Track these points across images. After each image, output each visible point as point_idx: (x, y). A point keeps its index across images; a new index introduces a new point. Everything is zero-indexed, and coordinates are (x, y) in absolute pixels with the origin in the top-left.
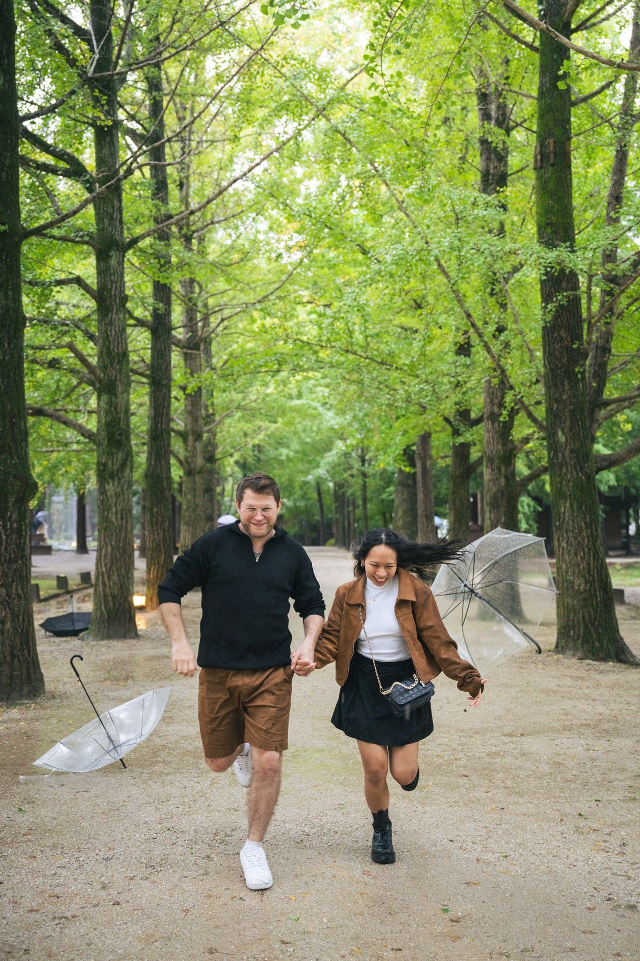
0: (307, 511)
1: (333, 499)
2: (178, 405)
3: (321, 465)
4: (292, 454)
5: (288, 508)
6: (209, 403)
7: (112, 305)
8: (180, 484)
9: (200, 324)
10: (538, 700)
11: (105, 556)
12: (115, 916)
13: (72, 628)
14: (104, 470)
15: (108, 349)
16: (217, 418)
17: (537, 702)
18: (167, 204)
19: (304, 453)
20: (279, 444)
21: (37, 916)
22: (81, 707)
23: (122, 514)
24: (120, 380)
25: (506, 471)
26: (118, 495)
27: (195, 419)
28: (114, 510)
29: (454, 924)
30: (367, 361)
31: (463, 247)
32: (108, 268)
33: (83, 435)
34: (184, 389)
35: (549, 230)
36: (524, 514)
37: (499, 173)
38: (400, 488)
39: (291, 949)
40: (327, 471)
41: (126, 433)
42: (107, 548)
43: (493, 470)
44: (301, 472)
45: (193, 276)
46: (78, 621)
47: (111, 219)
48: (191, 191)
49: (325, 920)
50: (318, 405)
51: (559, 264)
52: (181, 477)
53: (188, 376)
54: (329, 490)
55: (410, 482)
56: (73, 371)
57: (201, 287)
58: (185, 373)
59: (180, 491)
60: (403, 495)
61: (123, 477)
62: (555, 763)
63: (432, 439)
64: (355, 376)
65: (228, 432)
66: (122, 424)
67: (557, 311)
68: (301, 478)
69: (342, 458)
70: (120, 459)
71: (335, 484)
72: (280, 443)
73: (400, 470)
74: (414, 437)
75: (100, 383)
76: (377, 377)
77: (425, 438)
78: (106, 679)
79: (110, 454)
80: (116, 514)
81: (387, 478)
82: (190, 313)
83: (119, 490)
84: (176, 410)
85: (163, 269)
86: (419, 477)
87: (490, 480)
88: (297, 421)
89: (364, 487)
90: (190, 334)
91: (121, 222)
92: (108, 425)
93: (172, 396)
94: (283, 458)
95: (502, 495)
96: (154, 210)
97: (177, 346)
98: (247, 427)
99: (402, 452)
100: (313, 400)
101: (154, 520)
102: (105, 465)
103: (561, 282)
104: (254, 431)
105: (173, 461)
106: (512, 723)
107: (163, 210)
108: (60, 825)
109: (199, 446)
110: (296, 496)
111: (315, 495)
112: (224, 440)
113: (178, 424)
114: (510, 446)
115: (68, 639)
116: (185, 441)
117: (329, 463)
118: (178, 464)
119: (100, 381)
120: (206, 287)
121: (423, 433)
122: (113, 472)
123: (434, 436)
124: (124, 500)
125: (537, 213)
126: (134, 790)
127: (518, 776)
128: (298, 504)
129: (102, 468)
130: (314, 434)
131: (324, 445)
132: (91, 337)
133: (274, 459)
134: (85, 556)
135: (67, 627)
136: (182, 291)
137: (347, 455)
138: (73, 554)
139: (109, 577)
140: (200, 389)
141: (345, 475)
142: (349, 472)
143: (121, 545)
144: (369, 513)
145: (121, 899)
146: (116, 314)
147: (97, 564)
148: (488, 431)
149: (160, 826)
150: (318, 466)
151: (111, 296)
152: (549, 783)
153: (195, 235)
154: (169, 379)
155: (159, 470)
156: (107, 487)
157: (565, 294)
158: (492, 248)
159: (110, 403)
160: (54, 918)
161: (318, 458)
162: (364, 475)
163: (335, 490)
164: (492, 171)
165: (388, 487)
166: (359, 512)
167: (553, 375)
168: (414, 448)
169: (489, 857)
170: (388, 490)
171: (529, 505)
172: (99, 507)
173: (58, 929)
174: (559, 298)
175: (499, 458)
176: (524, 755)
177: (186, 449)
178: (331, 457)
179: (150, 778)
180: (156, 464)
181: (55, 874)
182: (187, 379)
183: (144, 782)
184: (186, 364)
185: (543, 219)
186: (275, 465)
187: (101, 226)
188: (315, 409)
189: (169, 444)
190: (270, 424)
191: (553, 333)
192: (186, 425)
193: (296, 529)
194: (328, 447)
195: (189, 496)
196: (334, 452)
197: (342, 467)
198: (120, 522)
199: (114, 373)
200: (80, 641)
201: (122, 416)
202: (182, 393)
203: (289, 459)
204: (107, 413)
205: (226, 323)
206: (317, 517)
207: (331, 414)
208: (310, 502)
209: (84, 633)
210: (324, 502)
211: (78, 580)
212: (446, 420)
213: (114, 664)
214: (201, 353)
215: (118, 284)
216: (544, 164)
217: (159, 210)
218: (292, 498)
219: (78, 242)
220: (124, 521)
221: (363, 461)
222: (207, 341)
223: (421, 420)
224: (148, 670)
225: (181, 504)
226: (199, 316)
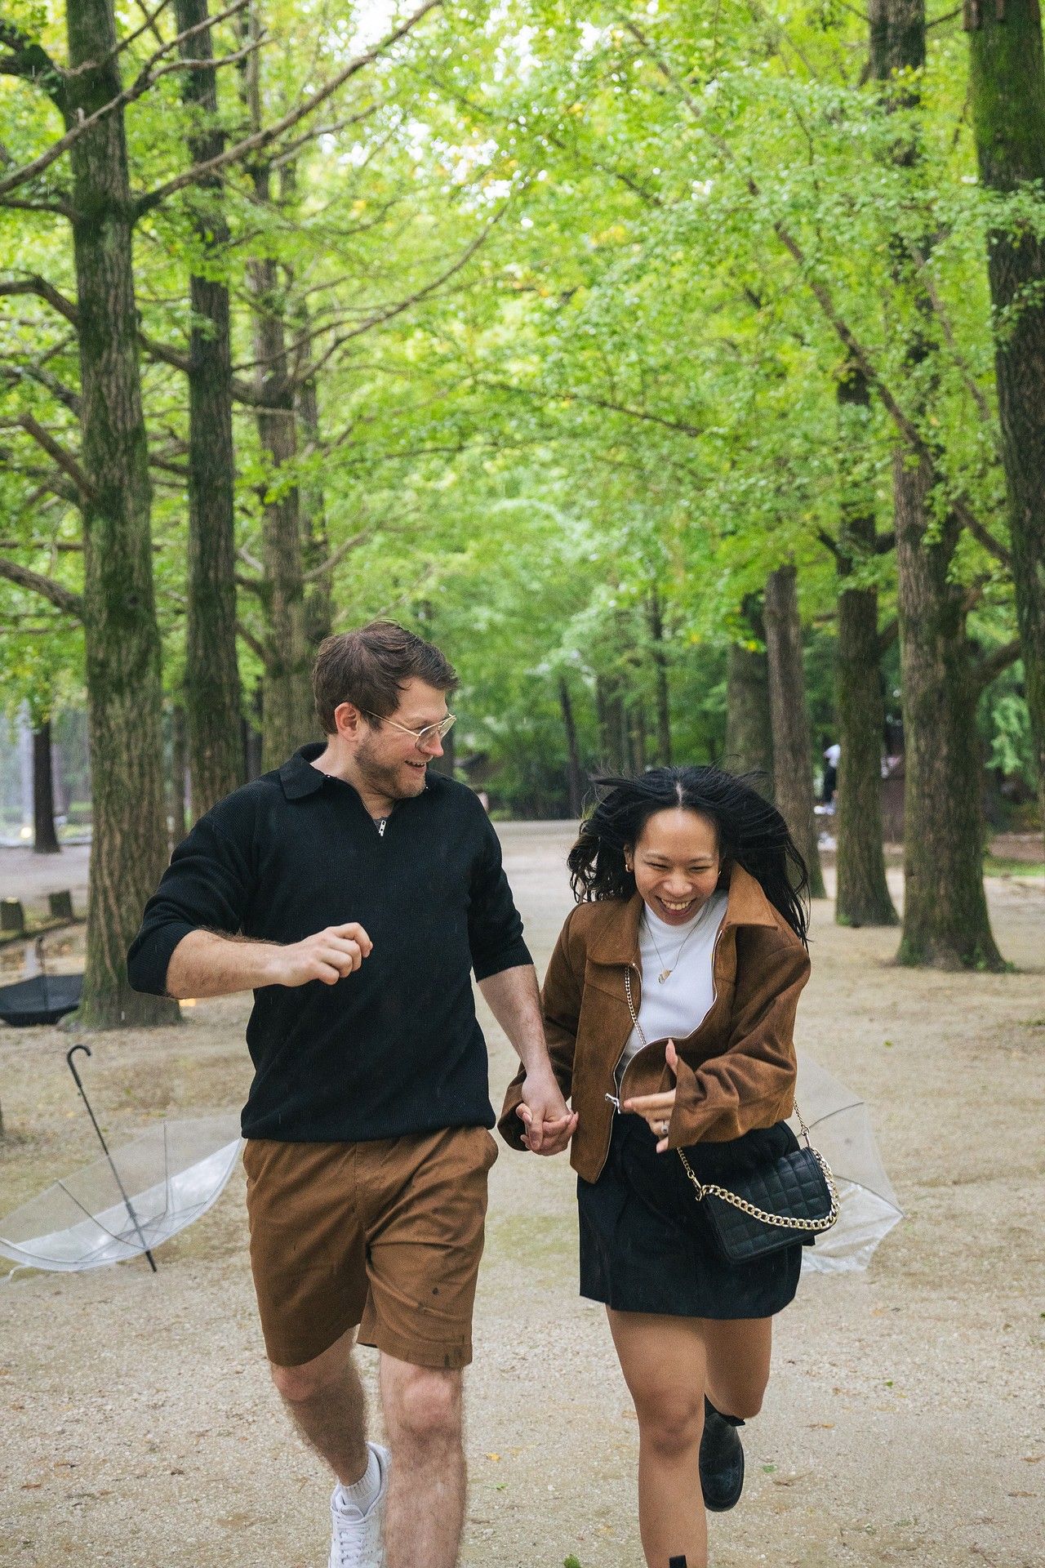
0: (540, 743)
1: (595, 712)
2: (249, 527)
3: (565, 640)
4: (499, 618)
5: (497, 738)
6: (316, 520)
7: (108, 333)
8: (259, 695)
9: (292, 356)
10: (1001, 1118)
11: (110, 854)
12: (176, 1490)
13: (42, 1008)
14: (102, 675)
15: (104, 423)
16: (334, 549)
17: (997, 1124)
18: (215, 108)
19: (528, 615)
20: (473, 596)
21: (40, 1494)
22: (78, 1157)
23: (141, 766)
24: (130, 487)
25: (946, 646)
26: (131, 726)
27: (287, 556)
28: (125, 757)
29: (780, 1488)
30: (647, 422)
31: (819, 202)
32: (99, 258)
33: (56, 603)
34: (262, 491)
35: (1000, 154)
36: (1009, 734)
37: (908, 23)
38: (736, 687)
39: (489, 1531)
40: (583, 653)
41: (145, 594)
42: (112, 837)
43: (919, 646)
44: (524, 656)
45: (273, 256)
46: (55, 994)
47: (103, 155)
48: (263, 71)
49: (550, 1488)
50: (552, 509)
51: (1020, 225)
52: (258, 678)
53: (269, 466)
54: (587, 694)
55: (760, 673)
56: (33, 473)
57: (290, 274)
58: (263, 460)
59: (258, 708)
60: (743, 702)
61: (143, 688)
62: (1012, 1229)
63: (798, 579)
64: (622, 456)
65: (358, 578)
66: (137, 580)
67: (1021, 321)
68: (521, 670)
69: (612, 623)
70: (134, 650)
71: (601, 681)
72: (473, 594)
73: (736, 647)
74: (758, 578)
75: (89, 495)
76: (670, 454)
77: (784, 578)
78: (122, 1105)
79: (115, 642)
80: (130, 765)
81: (711, 665)
82: (270, 331)
83: (133, 715)
84: (245, 536)
85: (212, 252)
86: (774, 663)
87: (913, 668)
88: (507, 547)
89: (663, 686)
90: (270, 374)
91: (123, 161)
92: (109, 580)
93: (236, 504)
94: (482, 626)
95: (941, 697)
96: (189, 123)
97: (243, 400)
98: (397, 565)
99: (738, 609)
100: (542, 499)
101: (207, 774)
102: (104, 665)
103: (1030, 258)
104: (416, 573)
105: (241, 645)
106: (939, 1162)
107: (207, 123)
108: (63, 1357)
109: (296, 612)
110: (514, 710)
111: (556, 707)
112: (351, 596)
113: (248, 566)
114: (952, 594)
115: (37, 1030)
116: (267, 602)
117: (581, 635)
118: (251, 651)
119: (89, 492)
120: (302, 269)
121: (776, 568)
122: (120, 680)
123: (802, 575)
124: (145, 735)
125: (976, 120)
126: (196, 1297)
127: (935, 1255)
128: (519, 727)
129: (97, 670)
130: (548, 573)
131: (569, 597)
132: (67, 400)
133: (462, 629)
134: (53, 858)
135: (33, 1006)
136: (250, 285)
137: (620, 616)
138: (27, 854)
139: (118, 899)
140: (294, 491)
141: (620, 661)
142: (628, 655)
143: (141, 830)
144: (676, 742)
145: (184, 1465)
146: (119, 351)
147: (93, 873)
148: (905, 564)
149: (247, 1354)
150: (558, 644)
151: (106, 314)
152: (993, 1265)
153: (274, 164)
154: (230, 474)
155: (213, 670)
156: (109, 710)
157: (1037, 284)
158: (879, 203)
159: (111, 535)
160: (70, 1497)
161: (558, 626)
162: (661, 659)
163: (600, 693)
164: (892, 20)
165: (716, 683)
166: (652, 742)
167: (1020, 451)
168: (762, 599)
169: (859, 1385)
170: (715, 690)
171: (1020, 716)
172: (93, 752)
173: (78, 1512)
174: (1025, 293)
175: (930, 621)
176: (954, 1217)
177: (270, 622)
178: (586, 622)
179: (224, 1277)
180: (206, 657)
181: (63, 1432)
182: (268, 472)
183: (213, 1283)
184: (263, 438)
185: (988, 132)
186: (464, 644)
187: (83, 172)
188: (548, 517)
189: (233, 614)
190: (450, 556)
191: (1018, 364)
192: (267, 568)
193: (517, 784)
194: (578, 600)
195: (278, 722)
196: (591, 611)
197: (611, 644)
198: (137, 782)
199: (117, 473)
200: (62, 1035)
201: (136, 561)
202: (256, 498)
203: (493, 628)
204: (107, 555)
205: (345, 345)
206: (564, 756)
207: (583, 527)
208: (546, 723)
209: (70, 1017)
210: (576, 721)
211: (45, 909)
212: (825, 539)
213: (138, 1075)
214: (296, 414)
215: (121, 290)
216: (986, 19)
217: (198, 124)
218: (505, 715)
219: (37, 208)
220: (147, 780)
221: (657, 629)
222: (308, 388)
223: (770, 541)
224: (207, 1085)
225: (260, 739)
226: (289, 340)
